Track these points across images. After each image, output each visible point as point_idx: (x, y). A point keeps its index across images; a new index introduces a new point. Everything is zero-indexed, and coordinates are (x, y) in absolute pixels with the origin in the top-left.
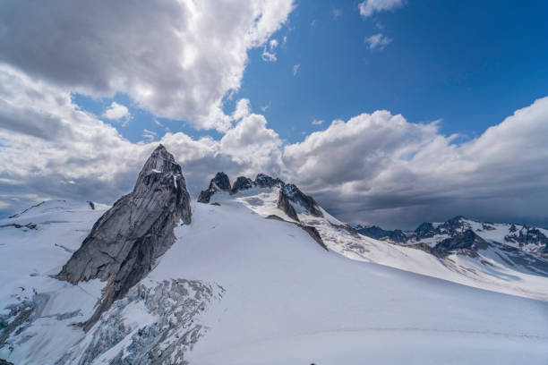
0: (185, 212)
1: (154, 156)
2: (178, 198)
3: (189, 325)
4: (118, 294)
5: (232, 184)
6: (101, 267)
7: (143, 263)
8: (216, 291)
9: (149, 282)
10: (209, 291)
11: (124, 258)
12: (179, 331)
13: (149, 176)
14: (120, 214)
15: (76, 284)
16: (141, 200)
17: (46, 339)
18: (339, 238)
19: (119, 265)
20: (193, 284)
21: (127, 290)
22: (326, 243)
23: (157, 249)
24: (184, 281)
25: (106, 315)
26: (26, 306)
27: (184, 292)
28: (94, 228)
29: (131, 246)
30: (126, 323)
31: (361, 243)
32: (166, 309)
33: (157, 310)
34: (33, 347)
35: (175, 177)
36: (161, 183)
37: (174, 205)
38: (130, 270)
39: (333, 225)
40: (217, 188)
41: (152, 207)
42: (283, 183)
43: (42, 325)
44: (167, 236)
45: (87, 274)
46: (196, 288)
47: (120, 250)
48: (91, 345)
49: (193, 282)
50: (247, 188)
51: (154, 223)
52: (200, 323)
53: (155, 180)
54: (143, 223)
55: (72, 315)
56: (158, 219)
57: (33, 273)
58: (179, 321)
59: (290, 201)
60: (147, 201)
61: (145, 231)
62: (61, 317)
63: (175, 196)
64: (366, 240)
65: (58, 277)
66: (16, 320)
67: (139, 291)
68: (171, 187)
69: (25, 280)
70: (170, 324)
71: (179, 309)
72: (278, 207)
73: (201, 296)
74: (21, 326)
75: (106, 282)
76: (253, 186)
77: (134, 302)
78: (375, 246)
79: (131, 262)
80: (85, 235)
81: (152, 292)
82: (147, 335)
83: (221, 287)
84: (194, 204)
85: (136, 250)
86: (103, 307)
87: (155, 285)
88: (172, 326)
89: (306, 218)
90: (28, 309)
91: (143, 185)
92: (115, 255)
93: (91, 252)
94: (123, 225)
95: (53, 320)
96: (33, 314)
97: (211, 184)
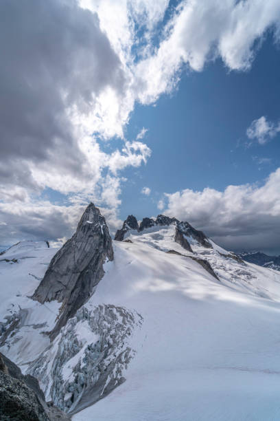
0: (109, 252)
1: (87, 211)
2: (105, 241)
3: (122, 347)
4: (70, 314)
5: (139, 222)
6: (58, 292)
7: (85, 291)
8: (137, 318)
9: (91, 305)
10: (131, 318)
11: (73, 287)
12: (115, 350)
13: (85, 226)
14: (68, 254)
15: (43, 303)
16: (80, 243)
17: (27, 343)
18: (228, 266)
19: (70, 291)
20: (119, 310)
21: (75, 311)
22: (215, 270)
23: (93, 281)
24: (113, 306)
25: (65, 329)
26: (16, 318)
27: (114, 317)
28: (52, 263)
29: (77, 278)
30: (79, 338)
31: (247, 270)
32: (104, 330)
33: (97, 331)
34: (22, 345)
35: (102, 226)
36: (93, 231)
37: (102, 247)
38: (77, 296)
39: (222, 255)
40: (129, 227)
41: (87, 249)
42: (178, 222)
43: (25, 332)
44: (99, 271)
45: (50, 298)
46: (122, 314)
47: (70, 281)
48: (58, 353)
49: (119, 308)
50: (150, 226)
51: (91, 261)
52: (129, 346)
53: (89, 229)
54: (82, 261)
55: (42, 326)
56: (93, 259)
57: (18, 294)
58: (114, 342)
59: (184, 235)
60: (84, 244)
61: (84, 267)
62: (36, 327)
63: (102, 240)
64: (252, 267)
65: (31, 297)
66: (11, 326)
67: (83, 312)
68: (99, 234)
69: (14, 300)
70: (109, 344)
71: (113, 332)
72: (175, 241)
73: (126, 321)
74: (14, 331)
75: (61, 303)
76: (155, 224)
77: (81, 321)
78: (261, 272)
79: (77, 290)
80: (46, 267)
81: (92, 315)
82: (94, 350)
83: (140, 316)
84: (115, 243)
85: (80, 282)
86: (61, 323)
87: (94, 309)
88: (110, 346)
89: (198, 248)
90: (17, 319)
91: (81, 232)
92: (66, 284)
93: (52, 281)
94: (70, 262)
95: (31, 329)
96: (20, 323)
97: (124, 225)
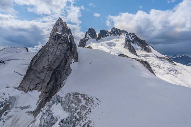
0: (75, 55)
1: (57, 24)
2: (71, 47)
3: (85, 120)
4: (47, 99)
5: (97, 34)
6: (38, 84)
7: (57, 84)
8: (96, 101)
9: (62, 93)
10: (92, 101)
11: (48, 81)
12: (81, 122)
13: (55, 36)
14: (43, 57)
15: (27, 92)
16: (53, 49)
17: (17, 118)
18: (162, 65)
19: (46, 84)
20: (83, 96)
21: (51, 97)
22: (153, 68)
23: (63, 76)
24: (78, 94)
25: (44, 109)
26: (7, 102)
27: (79, 101)
28: (31, 64)
29: (51, 74)
30: (54, 115)
31: (176, 68)
32: (72, 110)
33: (67, 110)
34: (13, 121)
35: (68, 36)
36: (62, 40)
37: (69, 52)
38: (52, 87)
39: (158, 57)
40: (89, 37)
41: (58, 53)
42: (127, 33)
43: (15, 112)
44: (67, 69)
45: (31, 88)
46: (85, 99)
47: (46, 76)
48: (40, 125)
49: (83, 95)
50: (106, 36)
51: (61, 62)
52: (90, 120)
53: (59, 38)
54: (55, 62)
55: (27, 107)
56: (62, 60)
57: (7, 86)
58: (80, 117)
59: (131, 43)
60: (55, 50)
61: (56, 67)
62: (22, 108)
63: (69, 47)
64: (179, 66)
65: (17, 88)
66: (4, 108)
67: (57, 98)
68: (67, 42)
69: (4, 90)
70: (76, 118)
71: (79, 111)
72: (125, 47)
73: (88, 104)
74: (6, 111)
75: (40, 92)
76: (109, 35)
77: (55, 104)
78: (185, 69)
79: (52, 83)
80: (27, 67)
81: (64, 99)
82: (65, 123)
83: (98, 99)
84: (79, 49)
85: (53, 77)
86: (41, 105)
87: (65, 95)
88: (77, 120)
89: (141, 53)
90: (8, 104)
91: (53, 41)
92: (43, 78)
93: (32, 77)
94: (45, 63)
95: (19, 110)
96: (10, 106)
97: (86, 35)
